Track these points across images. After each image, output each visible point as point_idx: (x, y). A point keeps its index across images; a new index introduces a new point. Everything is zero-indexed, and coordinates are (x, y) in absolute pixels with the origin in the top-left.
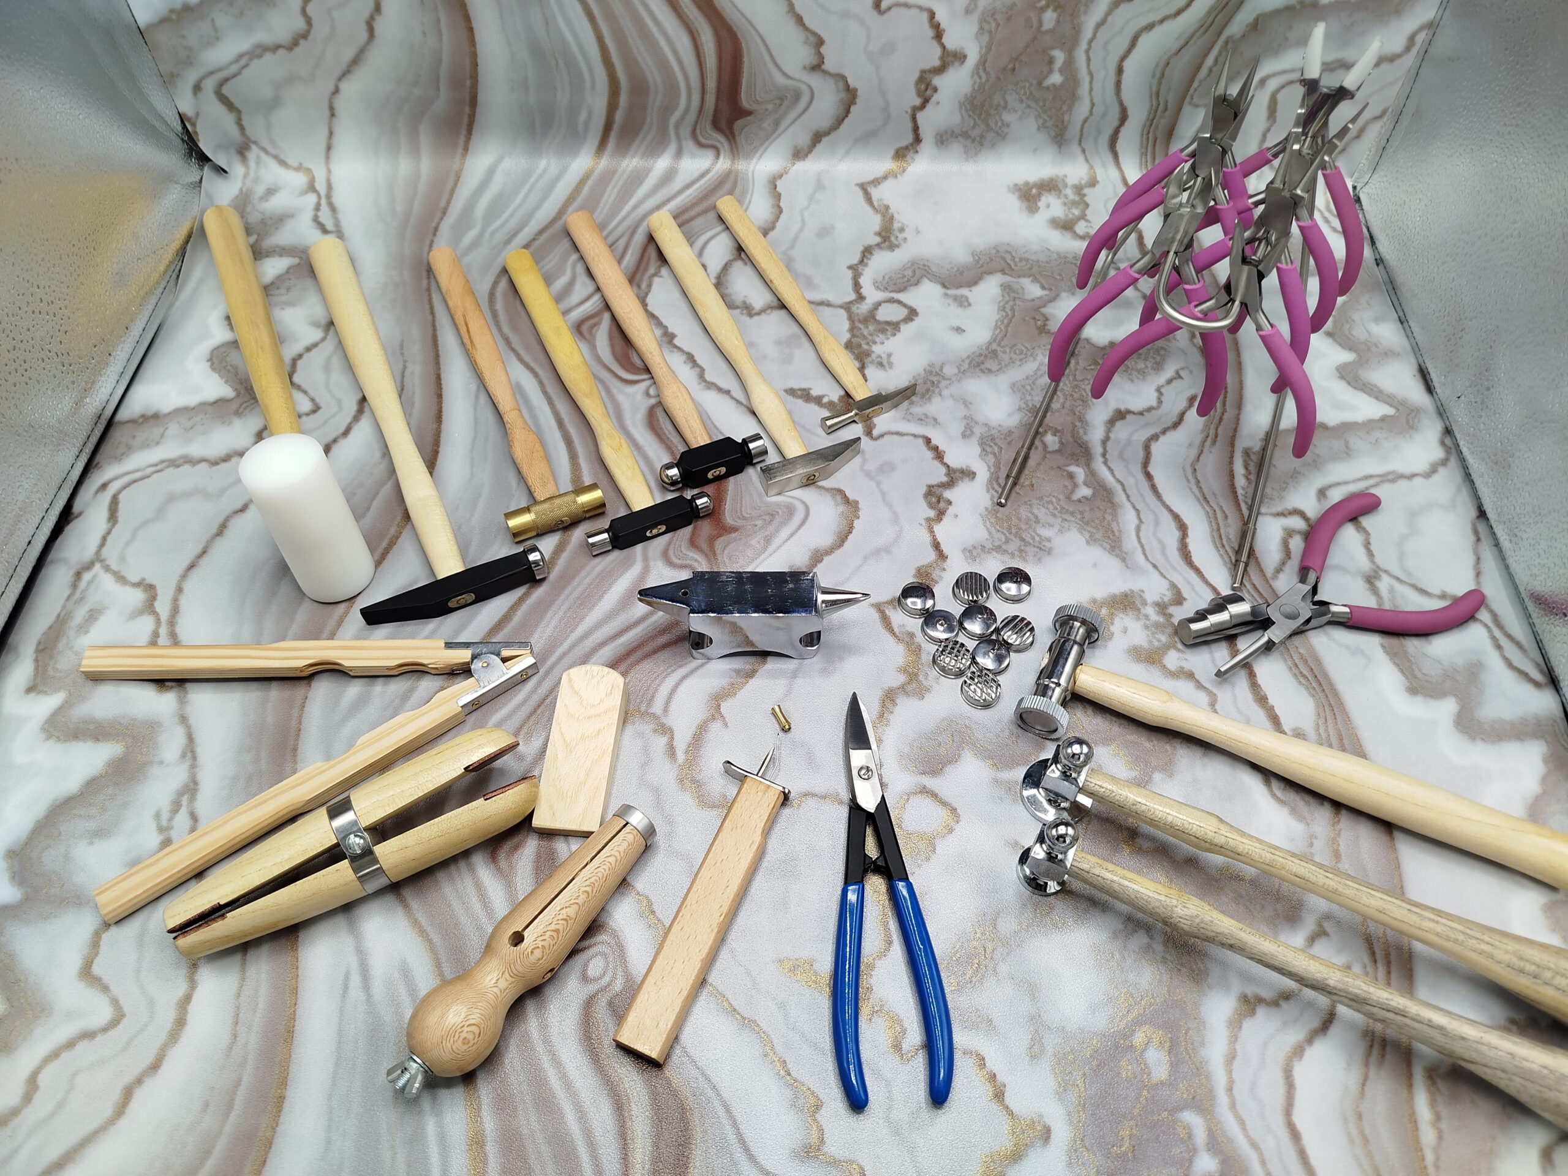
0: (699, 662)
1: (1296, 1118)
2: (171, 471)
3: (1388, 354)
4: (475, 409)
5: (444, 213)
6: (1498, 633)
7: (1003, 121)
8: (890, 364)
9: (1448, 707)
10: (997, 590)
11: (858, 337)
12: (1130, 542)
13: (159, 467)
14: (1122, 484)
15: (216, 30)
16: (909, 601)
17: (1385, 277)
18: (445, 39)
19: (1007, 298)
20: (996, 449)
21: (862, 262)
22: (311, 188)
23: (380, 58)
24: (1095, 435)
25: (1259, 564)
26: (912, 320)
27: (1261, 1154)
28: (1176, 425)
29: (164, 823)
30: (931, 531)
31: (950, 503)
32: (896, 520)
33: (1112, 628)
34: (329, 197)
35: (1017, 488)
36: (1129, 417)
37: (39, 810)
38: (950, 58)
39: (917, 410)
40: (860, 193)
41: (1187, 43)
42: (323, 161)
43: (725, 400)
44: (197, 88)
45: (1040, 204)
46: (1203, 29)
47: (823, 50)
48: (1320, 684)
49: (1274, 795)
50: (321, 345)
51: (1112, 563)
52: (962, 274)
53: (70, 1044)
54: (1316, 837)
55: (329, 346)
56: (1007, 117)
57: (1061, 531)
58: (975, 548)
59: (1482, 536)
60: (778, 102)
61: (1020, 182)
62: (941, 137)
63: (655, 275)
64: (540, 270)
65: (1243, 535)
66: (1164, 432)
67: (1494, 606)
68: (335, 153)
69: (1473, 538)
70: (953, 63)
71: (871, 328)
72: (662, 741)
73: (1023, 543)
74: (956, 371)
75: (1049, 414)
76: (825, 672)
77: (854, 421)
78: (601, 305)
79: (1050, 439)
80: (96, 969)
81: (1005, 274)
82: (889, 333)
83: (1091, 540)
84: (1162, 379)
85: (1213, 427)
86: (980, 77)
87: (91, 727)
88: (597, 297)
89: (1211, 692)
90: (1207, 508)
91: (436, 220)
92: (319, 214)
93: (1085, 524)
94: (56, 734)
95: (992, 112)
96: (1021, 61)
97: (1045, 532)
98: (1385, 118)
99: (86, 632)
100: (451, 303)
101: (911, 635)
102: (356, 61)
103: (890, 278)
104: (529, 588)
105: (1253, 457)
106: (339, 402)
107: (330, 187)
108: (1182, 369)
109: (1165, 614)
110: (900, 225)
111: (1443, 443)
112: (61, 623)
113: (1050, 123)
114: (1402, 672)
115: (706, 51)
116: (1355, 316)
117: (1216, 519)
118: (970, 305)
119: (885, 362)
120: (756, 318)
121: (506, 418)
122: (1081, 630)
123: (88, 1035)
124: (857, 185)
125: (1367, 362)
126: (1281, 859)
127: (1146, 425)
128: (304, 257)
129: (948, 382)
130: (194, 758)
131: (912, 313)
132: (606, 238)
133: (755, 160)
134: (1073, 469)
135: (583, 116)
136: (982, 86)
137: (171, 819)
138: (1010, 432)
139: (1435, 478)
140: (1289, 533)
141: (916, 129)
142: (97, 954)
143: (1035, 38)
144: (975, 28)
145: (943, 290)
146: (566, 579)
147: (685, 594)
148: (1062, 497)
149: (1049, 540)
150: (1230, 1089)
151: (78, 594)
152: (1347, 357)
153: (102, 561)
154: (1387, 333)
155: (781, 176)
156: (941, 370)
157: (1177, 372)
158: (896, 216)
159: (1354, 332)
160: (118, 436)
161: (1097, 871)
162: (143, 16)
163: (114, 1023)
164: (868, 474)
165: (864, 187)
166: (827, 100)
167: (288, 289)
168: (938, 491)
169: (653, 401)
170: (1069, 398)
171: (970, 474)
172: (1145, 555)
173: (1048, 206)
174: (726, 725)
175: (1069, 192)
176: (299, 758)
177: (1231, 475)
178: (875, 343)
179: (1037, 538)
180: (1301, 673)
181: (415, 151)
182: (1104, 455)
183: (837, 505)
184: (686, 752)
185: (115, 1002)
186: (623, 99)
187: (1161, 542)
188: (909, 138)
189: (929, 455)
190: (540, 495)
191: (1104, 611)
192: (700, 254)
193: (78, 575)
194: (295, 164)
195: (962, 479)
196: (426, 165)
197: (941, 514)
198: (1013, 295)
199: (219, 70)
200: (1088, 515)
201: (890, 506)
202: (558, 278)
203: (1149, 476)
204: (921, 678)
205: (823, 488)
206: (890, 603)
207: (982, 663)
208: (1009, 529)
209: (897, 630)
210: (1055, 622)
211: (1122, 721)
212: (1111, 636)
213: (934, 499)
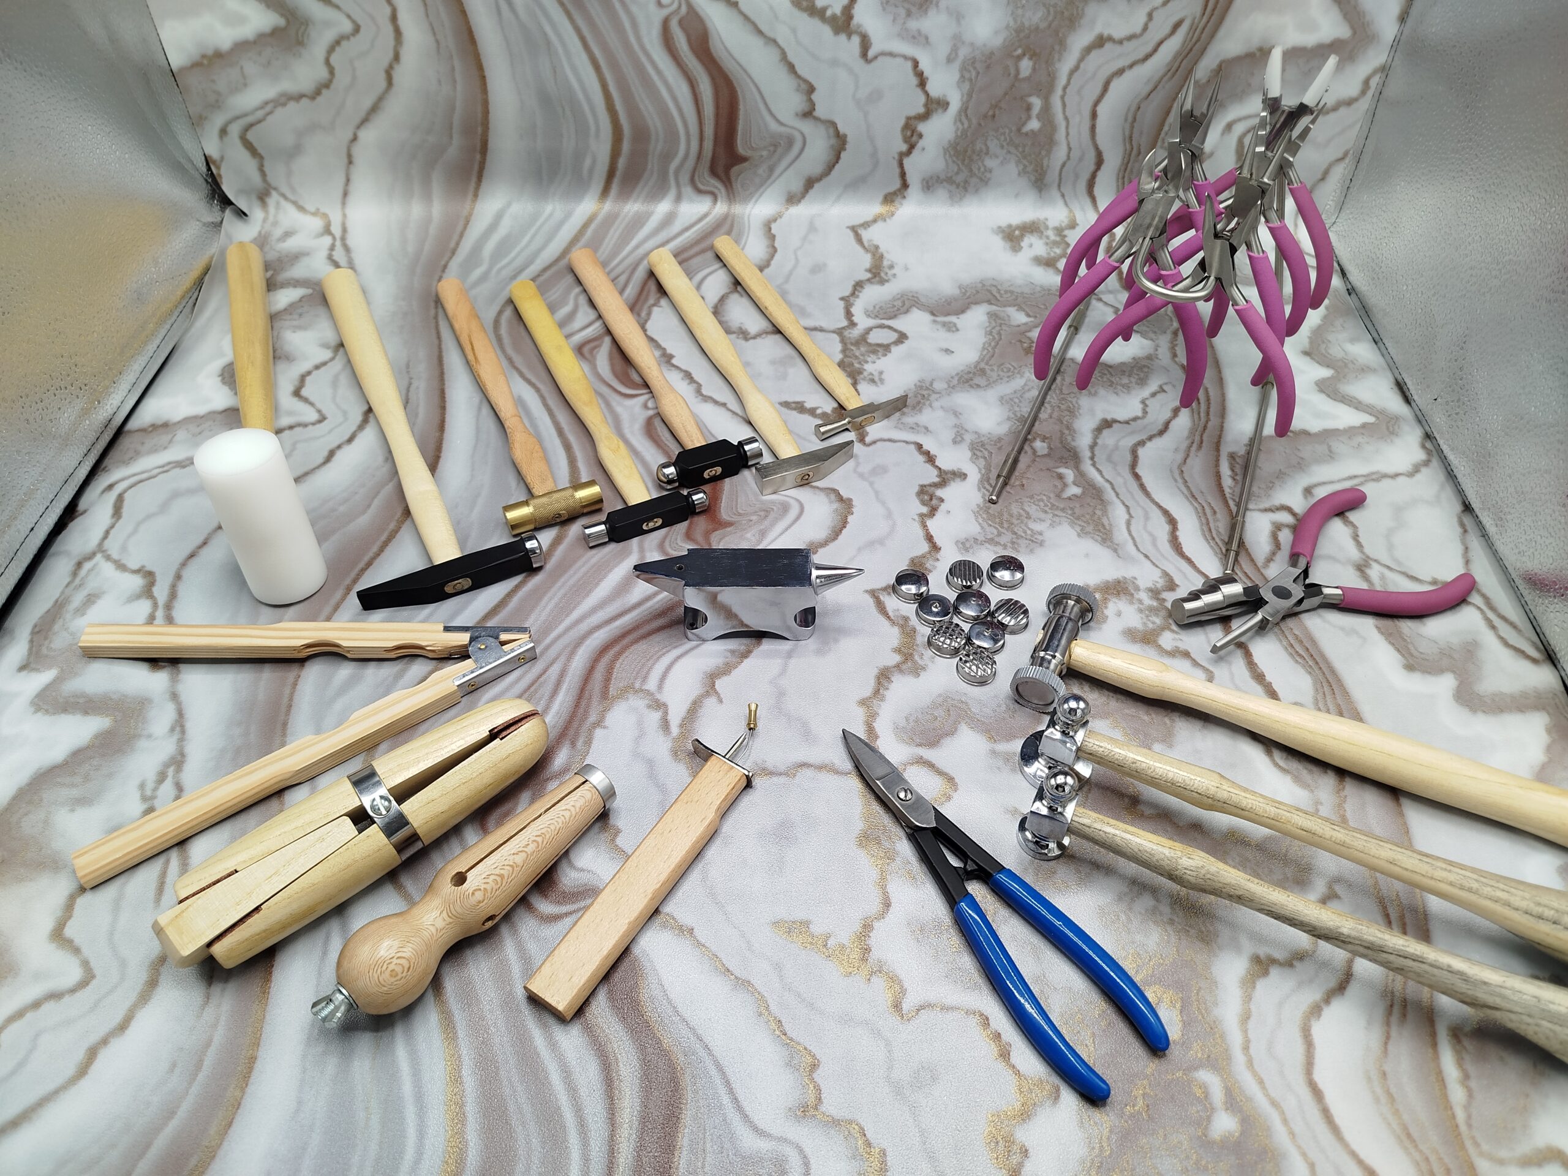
0: (694, 643)
1: (1317, 1077)
2: (177, 471)
3: (1365, 370)
4: (478, 420)
5: (453, 252)
6: (1491, 615)
7: (985, 166)
8: (882, 381)
9: (1446, 684)
10: (991, 578)
11: (850, 357)
12: (1121, 534)
13: (165, 468)
14: (1111, 483)
15: (244, 77)
16: (904, 588)
17: (1358, 303)
18: (459, 87)
19: (994, 324)
20: (986, 454)
21: (853, 294)
22: (327, 231)
23: (398, 106)
24: (1083, 441)
25: (1249, 555)
26: (902, 342)
27: (1282, 1113)
28: (1161, 433)
29: (149, 793)
30: (924, 526)
31: (942, 500)
32: (889, 515)
33: (1106, 612)
34: (343, 239)
35: (1008, 488)
36: (1115, 426)
37: (23, 777)
38: (934, 106)
39: (909, 420)
40: (851, 234)
41: (1156, 87)
42: (339, 206)
43: (722, 411)
44: (223, 132)
45: (1023, 244)
46: (1170, 74)
47: (814, 97)
48: (1317, 663)
49: (1276, 765)
50: (329, 364)
51: (1103, 554)
52: (949, 304)
53: (36, 1005)
54: (1321, 804)
55: (338, 365)
56: (990, 163)
57: (1052, 525)
58: (967, 540)
59: (1469, 528)
60: (772, 149)
61: (1004, 223)
62: (927, 182)
63: (654, 305)
64: (545, 300)
65: (1233, 528)
66: (1150, 438)
67: (1485, 590)
68: (351, 199)
69: (1459, 530)
70: (936, 109)
71: (863, 349)
72: (656, 716)
73: (1014, 536)
74: (946, 386)
75: (1037, 424)
76: (820, 652)
77: (847, 430)
78: (602, 330)
79: (1038, 444)
80: (69, 931)
81: (991, 304)
82: (880, 354)
83: (1083, 533)
84: (1146, 392)
85: (1198, 434)
86: (963, 124)
87: (81, 701)
88: (598, 324)
89: (1208, 670)
90: (1196, 504)
91: (446, 259)
92: (334, 253)
93: (1075, 518)
94: (45, 707)
95: (975, 157)
96: (1001, 108)
97: (1037, 527)
98: (1347, 161)
99: (83, 615)
100: (457, 326)
101: (906, 619)
102: (374, 109)
103: (881, 308)
104: (526, 577)
105: (1238, 460)
106: (345, 413)
107: (344, 230)
108: (1166, 384)
109: (1158, 599)
110: (890, 263)
111: (1423, 447)
112: (58, 608)
113: (1030, 169)
114: (1398, 651)
115: (704, 98)
116: (1331, 337)
117: (1205, 514)
118: (958, 330)
119: (876, 379)
120: (751, 341)
121: (507, 424)
122: (1076, 609)
123: (55, 996)
124: (848, 227)
125: (1344, 377)
126: (1285, 813)
127: (1133, 433)
128: (317, 288)
129: (938, 395)
130: (183, 732)
131: (902, 337)
132: (608, 274)
133: (750, 206)
134: (1062, 470)
135: (588, 162)
136: (964, 133)
137: (155, 789)
138: (1000, 439)
139: (1418, 476)
140: (1278, 527)
141: (903, 175)
142: (70, 917)
143: (1013, 86)
144: (957, 76)
145: (932, 318)
146: (563, 567)
147: (680, 568)
148: (1052, 495)
149: (1041, 534)
150: (1246, 1048)
151: (77, 581)
152: (1325, 373)
153: (103, 551)
154: (1362, 351)
155: (775, 220)
156: (931, 384)
157: (1161, 387)
158: (885, 255)
159: (1330, 352)
160: (125, 443)
161: (1098, 826)
162: (177, 60)
163: (83, 984)
164: (861, 476)
165: (854, 229)
166: (818, 147)
167: (300, 315)
168: (930, 490)
169: (651, 413)
170: (1056, 409)
171: (963, 476)
172: (1136, 546)
173: (1031, 246)
174: (721, 701)
175: (1050, 233)
176: (288, 732)
177: (1218, 476)
178: (867, 362)
179: (1029, 532)
180: (1297, 652)
181: (427, 197)
182: (1092, 458)
183: (831, 502)
184: (681, 726)
185: (86, 964)
186: (626, 146)
187: (1151, 534)
188: (897, 184)
189: (921, 459)
190: (537, 491)
191: (1098, 596)
192: (698, 287)
193: (79, 565)
194: (313, 210)
195: (953, 480)
196: (437, 209)
197: (933, 511)
198: (999, 321)
199: (245, 115)
200: (1078, 511)
201: (883, 503)
202: (561, 308)
203: (1137, 477)
204: (916, 657)
205: (818, 488)
206: (885, 589)
207: (977, 642)
208: (1001, 524)
209: (891, 614)
210: (1049, 603)
211: (1119, 696)
212: (1105, 619)
213: (926, 497)
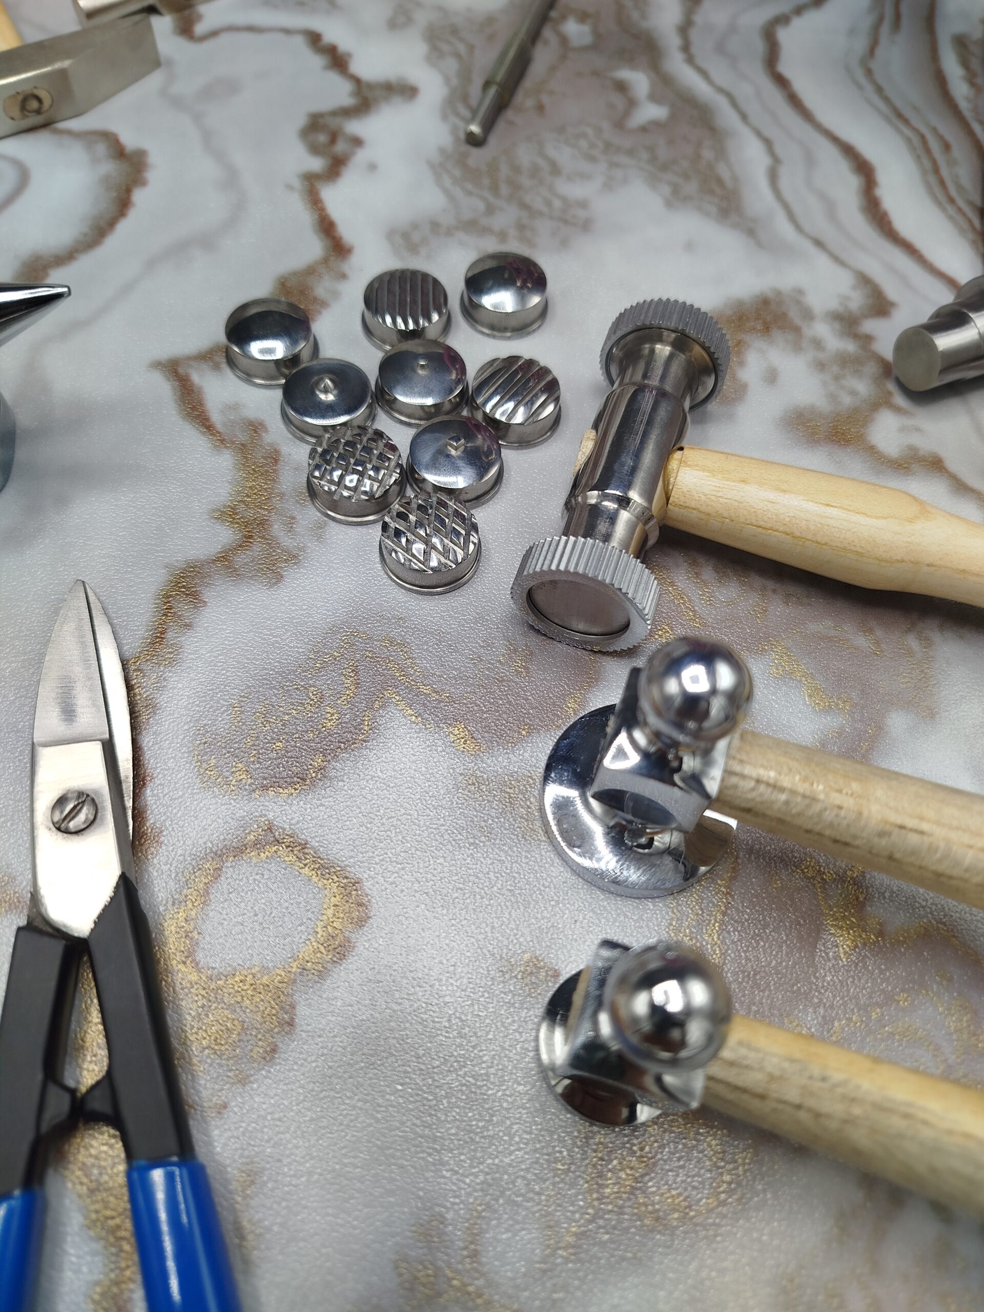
10: (471, 311)
12: (759, 199)
14: (730, 93)
16: (256, 348)
20: (460, 47)
24: (664, 19)
28: (818, 1)
30: (315, 201)
31: (357, 142)
32: (231, 180)
33: (743, 374)
35: (509, 114)
51: (725, 240)
57: (609, 185)
58: (415, 226)
66: (798, 12)
73: (524, 214)
79: (573, 29)
83: (676, 199)
85: (889, 4)
90: (908, 131)
93: (656, 169)
97: (575, 190)
101: (256, 428)
105: (972, 49)
109: (856, 336)
117: (928, 151)
122: (676, 369)
127: (762, 2)
134: (626, 74)
138: (490, 20)
148: (605, 124)
149: (584, 205)
164: (179, 105)
168: (333, 122)
171: (408, 94)
172: (795, 220)
177: (941, 78)
179: (557, 203)
182: (686, 48)
183: (98, 164)
187: (823, 196)
189: (317, 61)
195: (387, 99)
197: (337, 165)
200: (663, 153)
201: (220, 154)
203: (781, 81)
204: (277, 529)
205: (69, 133)
206: (205, 357)
207: (432, 478)
208: (495, 189)
209: (216, 418)
210: (608, 360)
211: (792, 589)
212: (742, 390)
213: (322, 138)
